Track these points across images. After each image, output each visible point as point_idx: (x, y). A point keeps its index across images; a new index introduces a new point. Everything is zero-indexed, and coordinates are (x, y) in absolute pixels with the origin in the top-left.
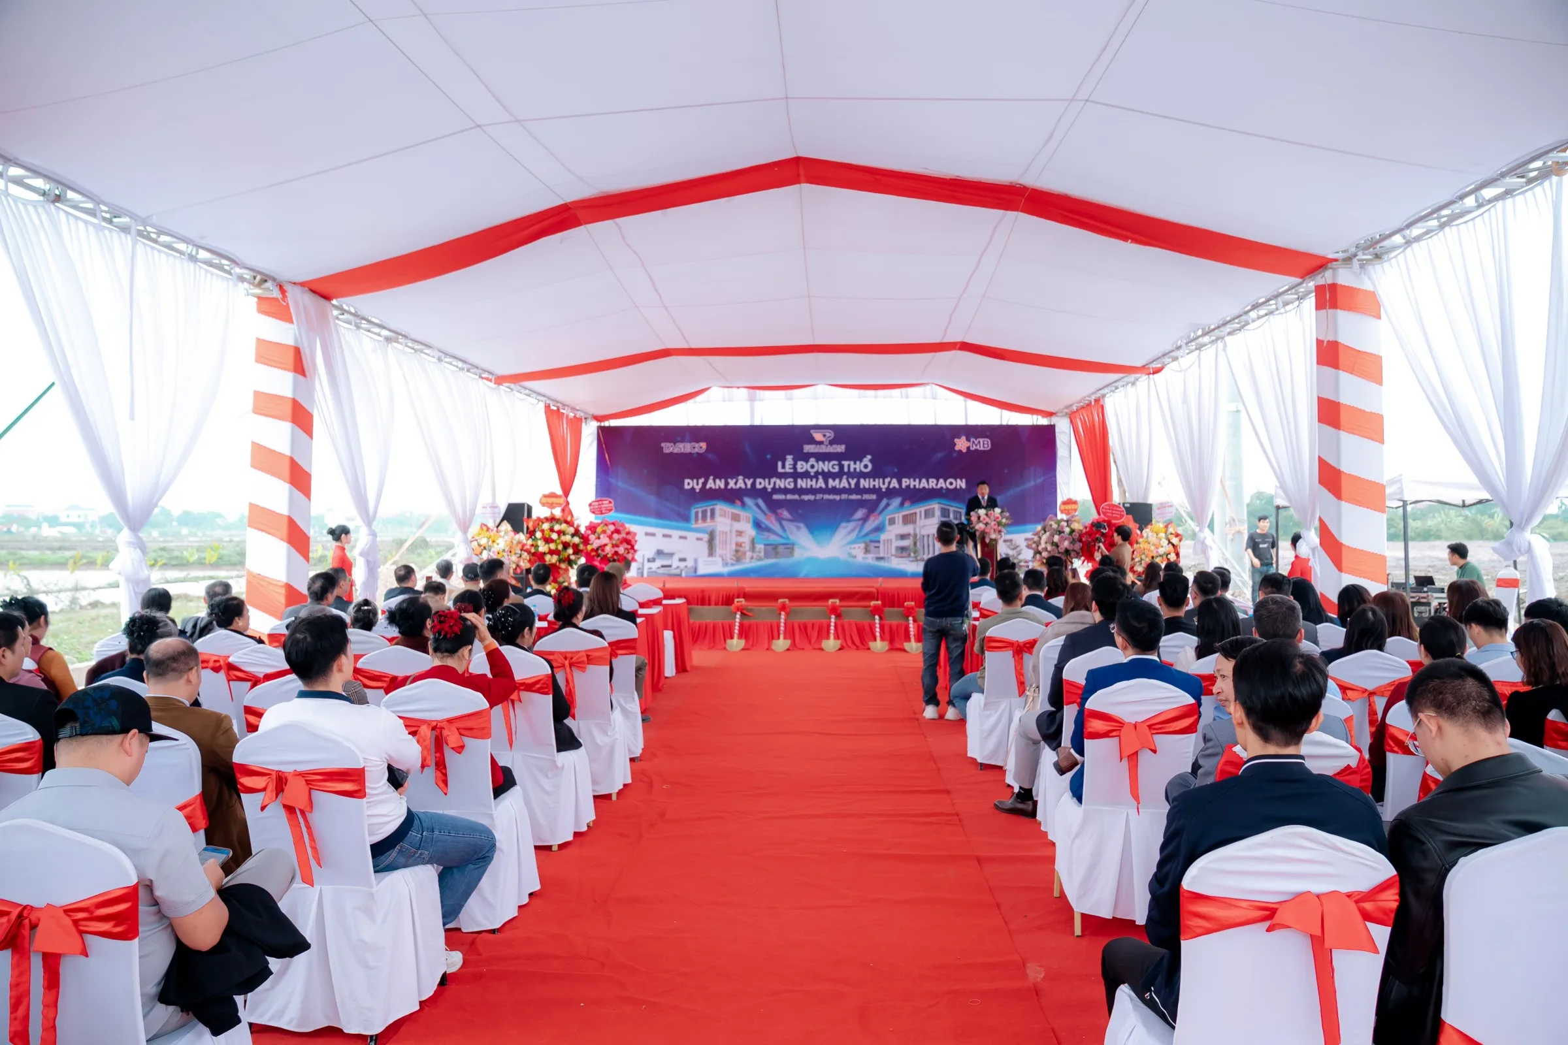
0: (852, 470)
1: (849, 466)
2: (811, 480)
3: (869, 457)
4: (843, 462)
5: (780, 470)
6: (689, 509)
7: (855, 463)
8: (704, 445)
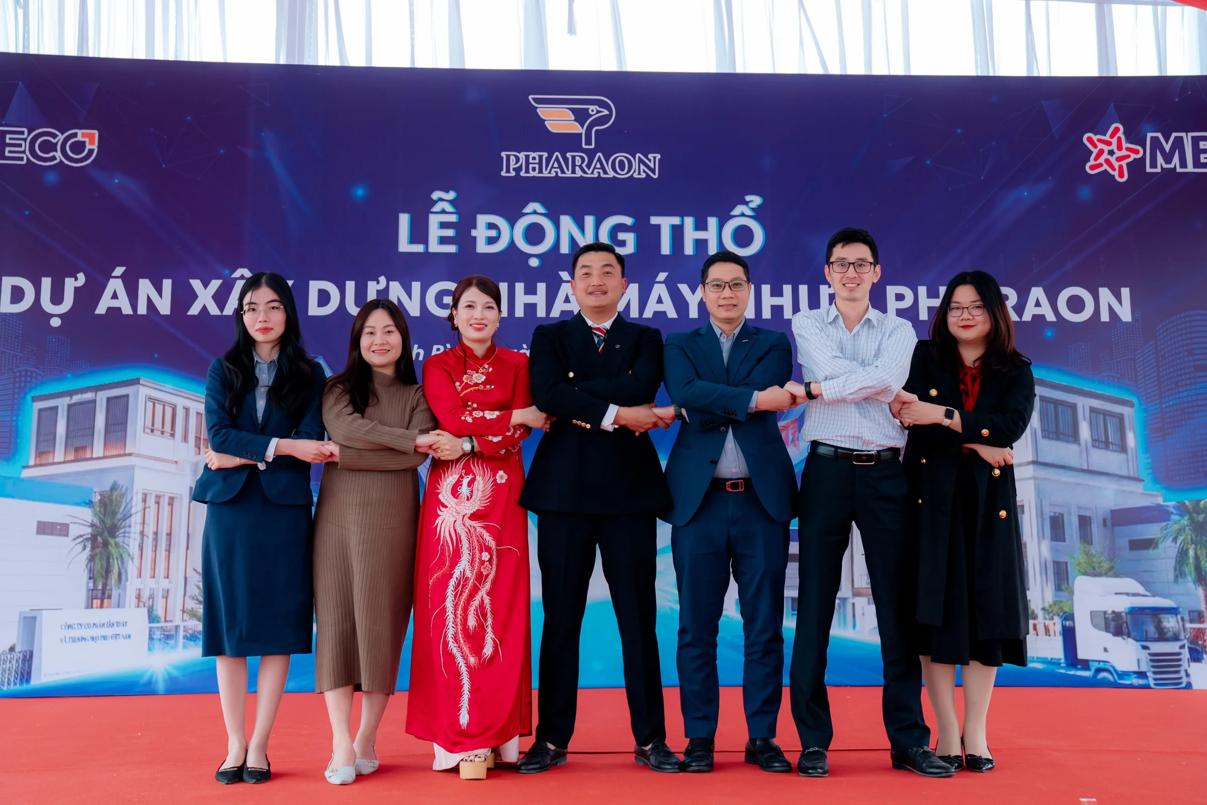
0: (689, 249)
1: (678, 232)
2: (531, 290)
3: (756, 201)
4: (654, 220)
5: (405, 245)
6: (15, 407)
7: (701, 225)
8: (90, 138)
